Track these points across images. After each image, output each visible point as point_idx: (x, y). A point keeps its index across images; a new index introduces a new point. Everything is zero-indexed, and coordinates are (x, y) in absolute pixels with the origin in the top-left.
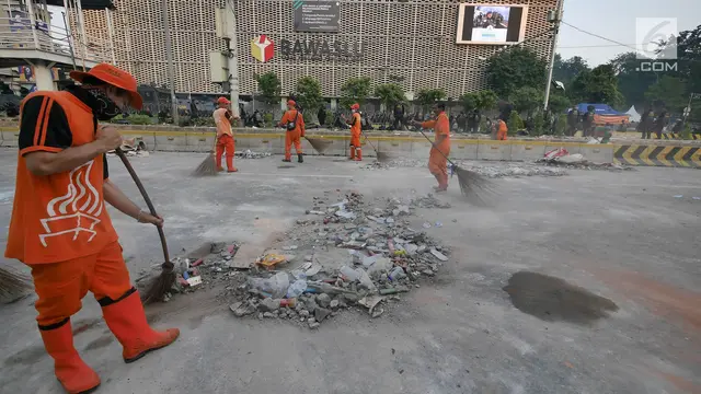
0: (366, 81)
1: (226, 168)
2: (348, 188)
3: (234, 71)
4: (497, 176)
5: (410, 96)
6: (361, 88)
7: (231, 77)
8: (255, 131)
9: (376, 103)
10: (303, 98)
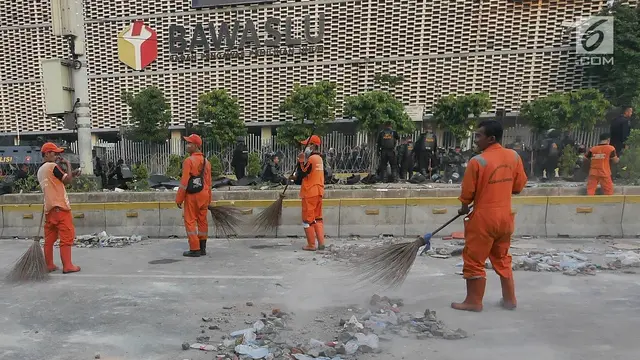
0: (328, 90)
1: (61, 267)
2: (266, 300)
3: (83, 93)
4: (582, 271)
5: (416, 112)
6: (318, 105)
7: (77, 104)
8: (119, 196)
9: (348, 131)
10: (209, 129)
